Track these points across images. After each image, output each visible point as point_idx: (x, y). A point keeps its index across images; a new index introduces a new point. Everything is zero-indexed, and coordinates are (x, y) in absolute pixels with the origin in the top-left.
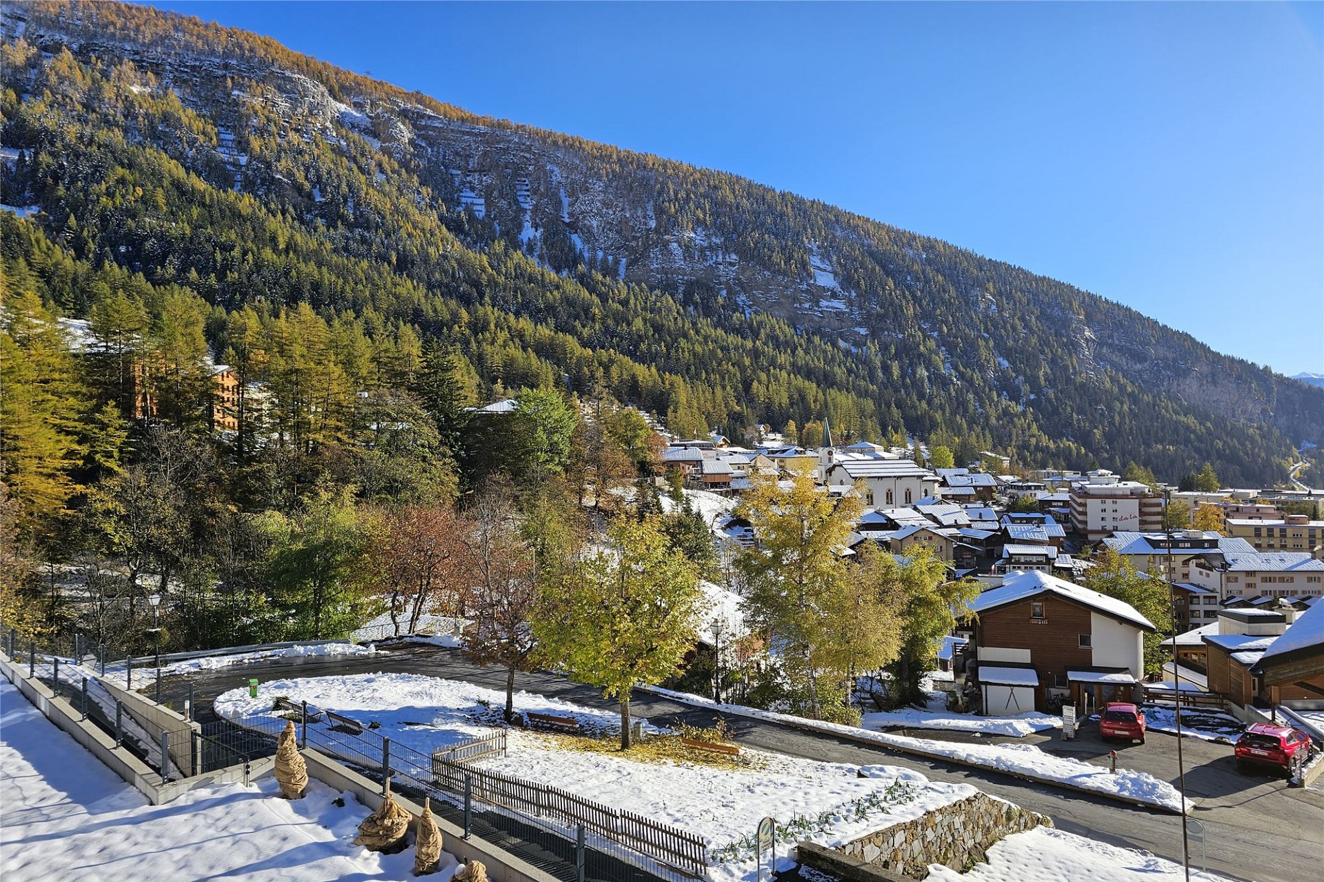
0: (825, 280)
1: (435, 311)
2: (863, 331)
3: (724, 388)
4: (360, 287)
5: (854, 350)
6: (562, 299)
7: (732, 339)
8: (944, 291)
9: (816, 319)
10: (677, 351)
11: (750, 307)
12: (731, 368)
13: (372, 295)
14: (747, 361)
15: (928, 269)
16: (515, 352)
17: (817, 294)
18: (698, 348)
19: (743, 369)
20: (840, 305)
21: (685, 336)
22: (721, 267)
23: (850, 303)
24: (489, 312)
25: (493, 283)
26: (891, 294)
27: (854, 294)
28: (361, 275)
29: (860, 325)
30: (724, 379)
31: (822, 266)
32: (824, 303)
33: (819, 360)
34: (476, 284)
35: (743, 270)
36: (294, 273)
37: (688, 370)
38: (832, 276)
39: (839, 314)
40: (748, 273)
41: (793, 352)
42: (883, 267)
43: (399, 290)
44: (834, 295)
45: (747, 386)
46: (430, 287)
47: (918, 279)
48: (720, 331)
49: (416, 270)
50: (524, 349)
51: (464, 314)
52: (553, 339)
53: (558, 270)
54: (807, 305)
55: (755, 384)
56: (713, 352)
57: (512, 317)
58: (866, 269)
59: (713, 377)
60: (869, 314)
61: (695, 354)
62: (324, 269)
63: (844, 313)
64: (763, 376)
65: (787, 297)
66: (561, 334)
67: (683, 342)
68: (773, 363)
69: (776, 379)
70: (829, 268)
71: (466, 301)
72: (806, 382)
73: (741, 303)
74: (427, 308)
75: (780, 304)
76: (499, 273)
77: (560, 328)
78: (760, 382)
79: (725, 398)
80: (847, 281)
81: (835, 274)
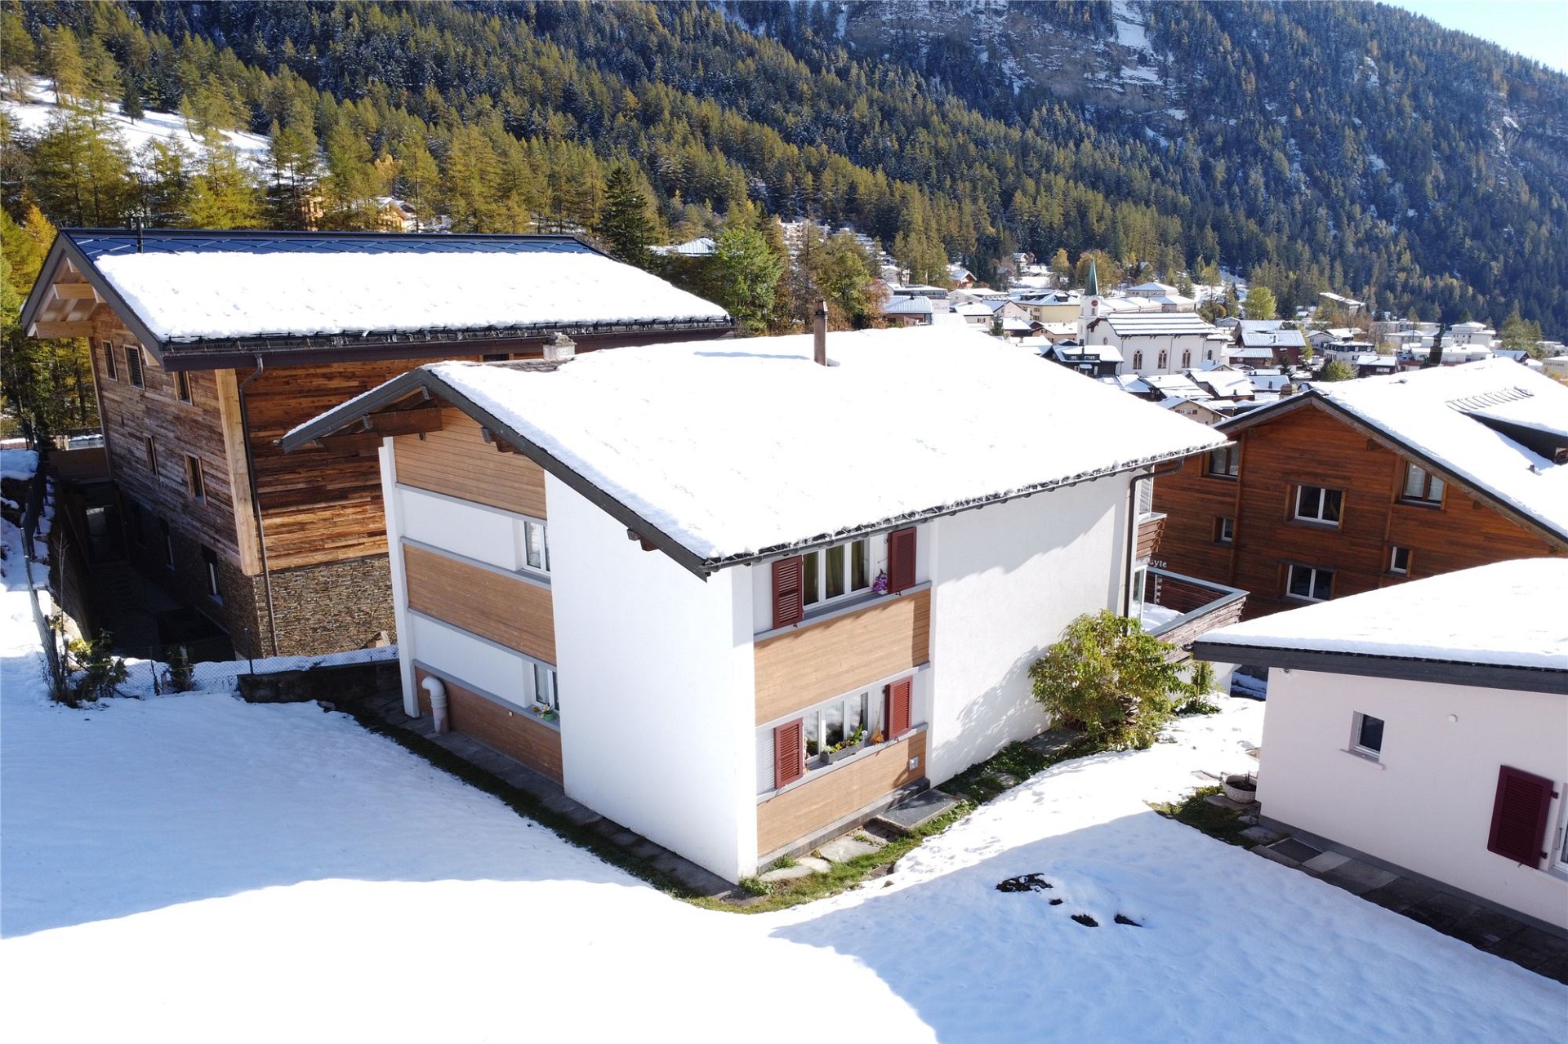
0: (1132, 36)
1: (592, 93)
2: (1179, 115)
3: (975, 201)
4: (494, 60)
5: (1163, 142)
6: (757, 70)
7: (994, 128)
8: (1304, 54)
9: (1115, 96)
10: (913, 147)
11: (1020, 77)
12: (986, 171)
13: (512, 72)
14: (1010, 161)
15: (1284, 19)
16: (697, 151)
17: (1117, 59)
18: (943, 143)
19: (1002, 173)
20: (1149, 75)
21: (926, 125)
22: (983, 17)
23: (1163, 72)
24: (661, 93)
25: (663, 47)
26: (1225, 59)
27: (1171, 58)
28: (493, 38)
29: (1176, 105)
30: (974, 188)
31: (1129, 16)
32: (1126, 72)
33: (1112, 156)
34: (643, 51)
35: (1014, 21)
36: (411, 43)
37: (927, 174)
38: (1141, 30)
39: (1147, 89)
40: (1020, 27)
41: (1077, 146)
42: (1219, 16)
43: (544, 62)
44: (1143, 60)
45: (1007, 197)
46: (583, 54)
47: (1267, 35)
48: (976, 115)
49: (562, 30)
50: (708, 147)
51: (630, 98)
52: (745, 133)
53: (752, 23)
54: (1102, 76)
55: (1018, 196)
56: (962, 148)
57: (691, 100)
58: (1192, 21)
59: (960, 185)
60: (1190, 90)
61: (938, 152)
62: (448, 35)
63: (1154, 87)
64: (1030, 184)
65: (1075, 63)
66: (757, 126)
67: (922, 135)
68: (1047, 163)
69: (1049, 188)
70: (1139, 19)
71: (631, 75)
72: (1090, 192)
73: (1008, 72)
74: (580, 88)
75: (1064, 73)
76: (673, 32)
77: (758, 115)
78: (1025, 192)
79: (974, 215)
80: (1163, 39)
81: (1147, 26)
